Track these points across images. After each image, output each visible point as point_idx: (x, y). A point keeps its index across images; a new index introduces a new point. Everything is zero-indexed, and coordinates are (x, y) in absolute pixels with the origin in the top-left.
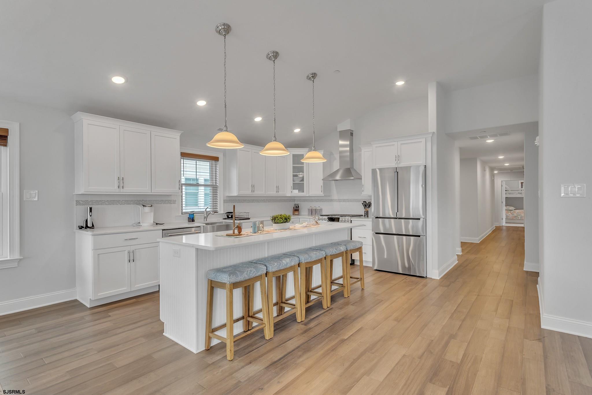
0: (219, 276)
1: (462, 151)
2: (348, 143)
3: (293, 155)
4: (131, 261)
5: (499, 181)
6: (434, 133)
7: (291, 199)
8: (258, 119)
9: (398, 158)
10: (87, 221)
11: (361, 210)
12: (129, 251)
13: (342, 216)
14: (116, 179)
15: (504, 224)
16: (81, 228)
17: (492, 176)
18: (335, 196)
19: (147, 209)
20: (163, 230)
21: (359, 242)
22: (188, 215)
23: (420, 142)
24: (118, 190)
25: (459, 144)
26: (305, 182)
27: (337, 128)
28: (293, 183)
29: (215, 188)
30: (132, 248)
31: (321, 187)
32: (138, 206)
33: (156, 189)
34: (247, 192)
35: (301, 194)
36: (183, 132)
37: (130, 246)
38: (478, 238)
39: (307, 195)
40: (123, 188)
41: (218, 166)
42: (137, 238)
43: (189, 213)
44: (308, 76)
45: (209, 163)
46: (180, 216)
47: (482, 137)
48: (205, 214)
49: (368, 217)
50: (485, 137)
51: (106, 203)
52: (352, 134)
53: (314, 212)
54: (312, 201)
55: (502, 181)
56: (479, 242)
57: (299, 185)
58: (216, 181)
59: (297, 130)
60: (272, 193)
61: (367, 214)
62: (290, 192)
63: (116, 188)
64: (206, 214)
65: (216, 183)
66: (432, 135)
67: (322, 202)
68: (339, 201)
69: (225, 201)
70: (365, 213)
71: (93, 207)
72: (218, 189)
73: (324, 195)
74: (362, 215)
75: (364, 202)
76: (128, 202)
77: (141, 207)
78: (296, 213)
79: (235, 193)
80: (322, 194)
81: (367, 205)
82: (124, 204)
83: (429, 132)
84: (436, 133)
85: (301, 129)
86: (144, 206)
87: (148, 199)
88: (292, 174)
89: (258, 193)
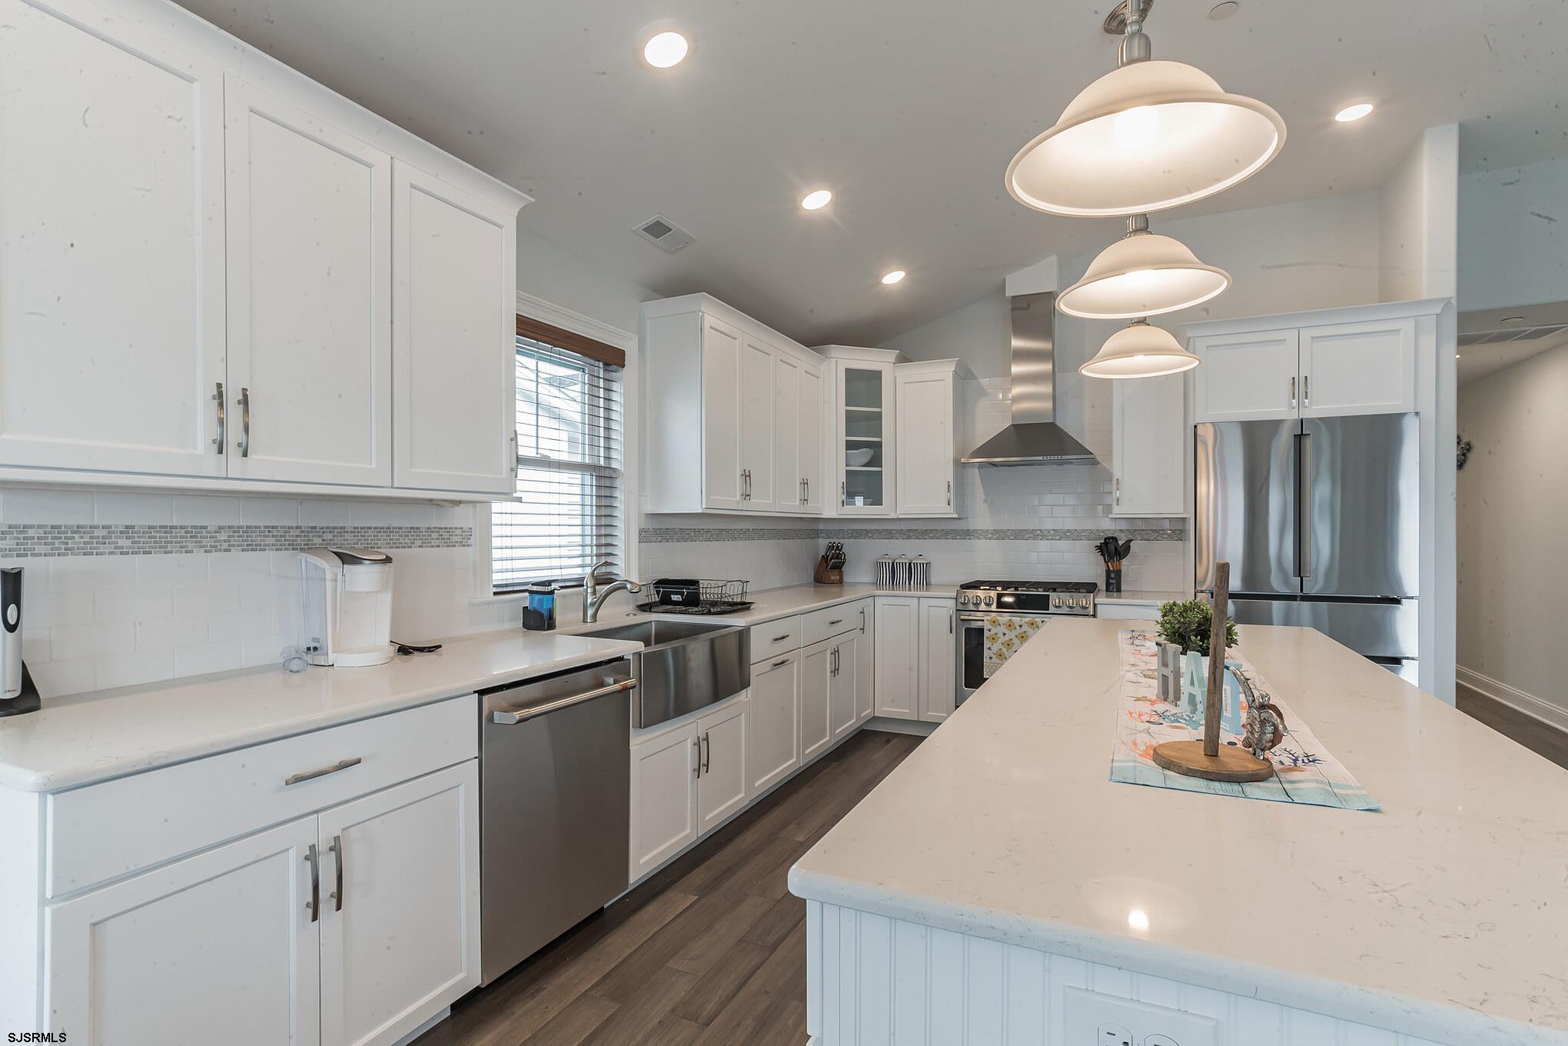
3: (848, 371)
4: (326, 905)
6: (1448, 301)
8: (817, 200)
9: (1300, 387)
11: (1088, 567)
12: (312, 848)
14: (203, 394)
19: (365, 577)
20: (482, 693)
22: (524, 598)
24: (211, 464)
26: (886, 469)
27: (1002, 287)
28: (847, 471)
29: (604, 477)
30: (324, 830)
31: (949, 486)
32: (313, 559)
33: (413, 470)
34: (730, 501)
35: (873, 511)
36: (532, 198)
37: (316, 812)
39: (893, 516)
40: (245, 455)
41: (615, 386)
42: (358, 761)
43: (535, 588)
46: (489, 603)
48: (589, 590)
49: (1119, 590)
51: (121, 543)
57: (866, 481)
58: (608, 448)
59: (894, 278)
60: (790, 505)
61: (1114, 584)
62: (829, 504)
63: (200, 449)
64: (594, 592)
65: (608, 458)
66: (1442, 311)
68: (1000, 534)
69: (646, 536)
70: (1110, 577)
71: (28, 566)
72: (618, 483)
73: (956, 516)
74: (1095, 585)
75: (1102, 540)
76: (249, 539)
77: (330, 567)
78: (829, 579)
79: (689, 503)
80: (950, 512)
81: (1114, 551)
82: (225, 546)
83: (1431, 297)
84: (1454, 301)
85: (907, 274)
86: (346, 559)
87: (350, 523)
88: (843, 438)
89: (757, 503)
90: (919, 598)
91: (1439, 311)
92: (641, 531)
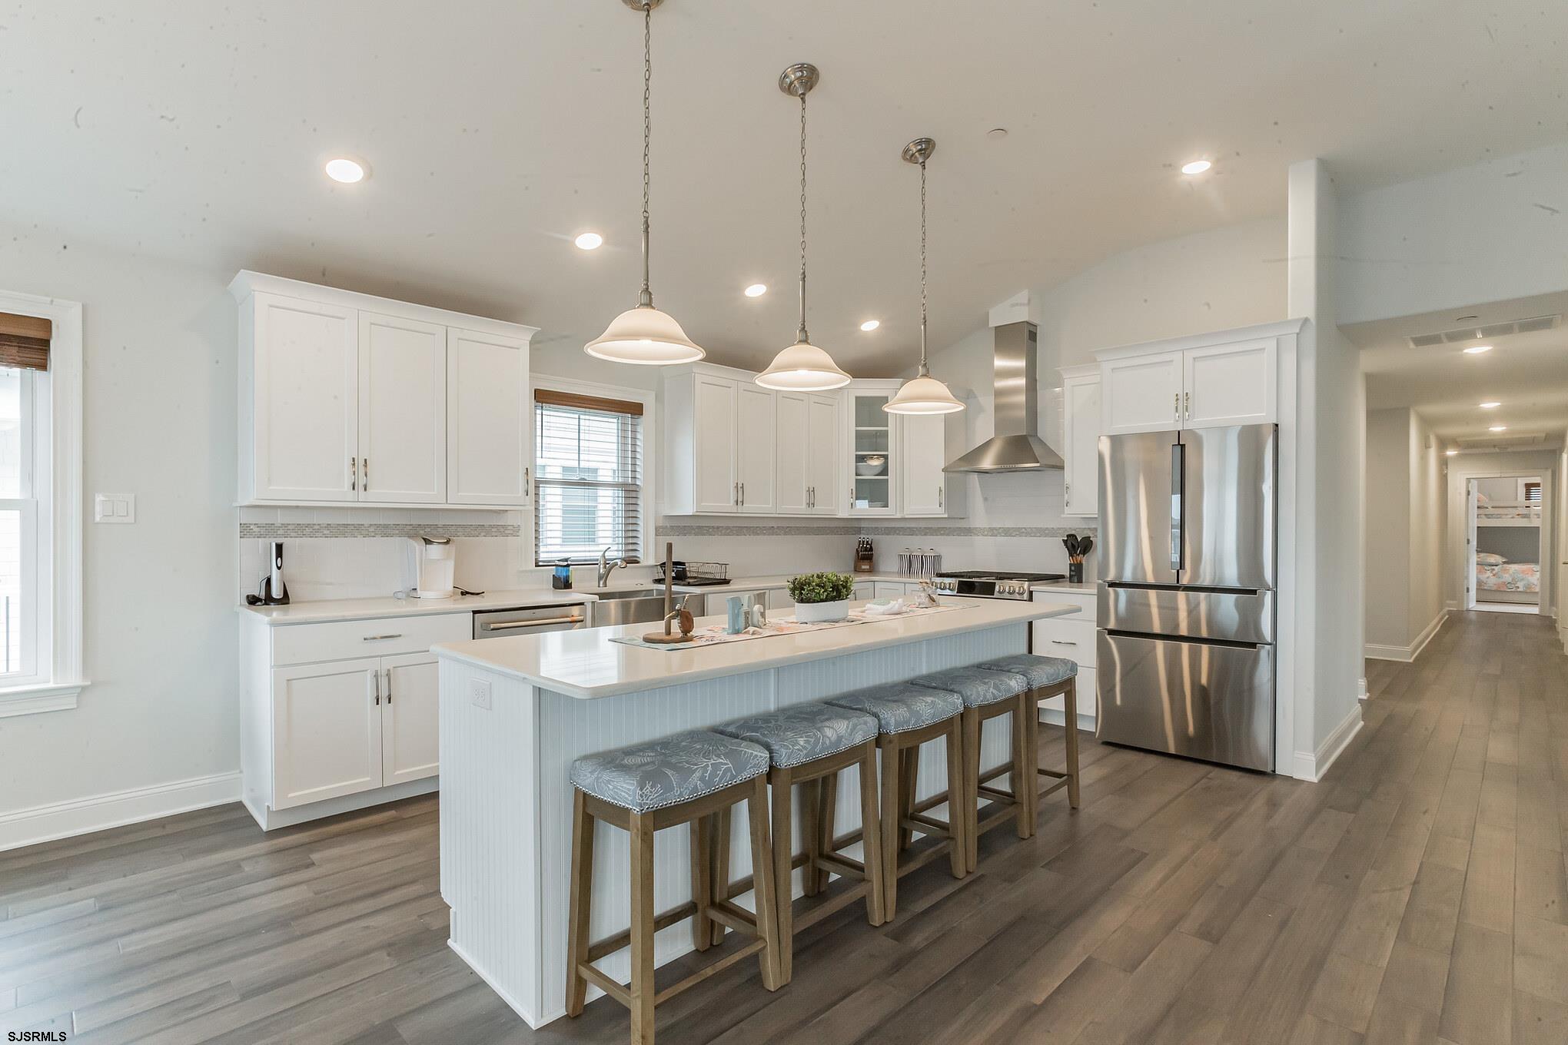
0: (609, 782)
1: (1375, 383)
2: (1021, 363)
3: (857, 398)
4: (384, 701)
5: (1458, 478)
6: (1306, 320)
7: (850, 527)
8: (755, 291)
9: (1184, 402)
10: (269, 581)
11: (1061, 562)
12: (377, 672)
13: (1002, 576)
14: (348, 462)
15: (1473, 605)
16: (253, 601)
17: (1444, 463)
18: (980, 518)
19: (435, 551)
20: (475, 612)
21: (1064, 662)
22: (552, 570)
23: (1261, 349)
24: (351, 495)
25: (1371, 360)
26: (891, 478)
27: (986, 319)
28: (856, 480)
29: (630, 492)
30: (387, 664)
31: (940, 490)
32: (411, 541)
33: (460, 494)
34: (723, 505)
35: (878, 512)
36: (539, 329)
37: (381, 656)
38: (1409, 649)
39: (898, 516)
40: (365, 490)
41: (640, 429)
42: (400, 636)
43: (558, 563)
44: (906, 151)
45: (615, 420)
46: (531, 571)
47: (1454, 337)
48: (601, 566)
49: (1080, 581)
50: (1469, 335)
51: (325, 532)
52: (1033, 336)
53: (916, 565)
54: (912, 532)
55: (1469, 480)
56: (1411, 661)
57: (873, 489)
58: (634, 471)
59: (870, 326)
60: (798, 507)
63: (346, 489)
64: (605, 567)
65: (634, 478)
66: (1301, 330)
67: (942, 535)
68: (993, 532)
69: (662, 531)
70: (1073, 568)
71: (286, 542)
72: (641, 495)
73: (946, 516)
74: (1062, 577)
75: (1068, 536)
76: (385, 531)
77: (418, 546)
78: (863, 567)
79: (687, 507)
80: (940, 512)
81: (1078, 546)
82: (373, 534)
83: (1289, 318)
84: (1313, 320)
85: (881, 323)
86: (427, 542)
87: (441, 523)
88: (853, 453)
89: (754, 507)
90: (905, 583)
91: (1298, 331)
92: (657, 529)
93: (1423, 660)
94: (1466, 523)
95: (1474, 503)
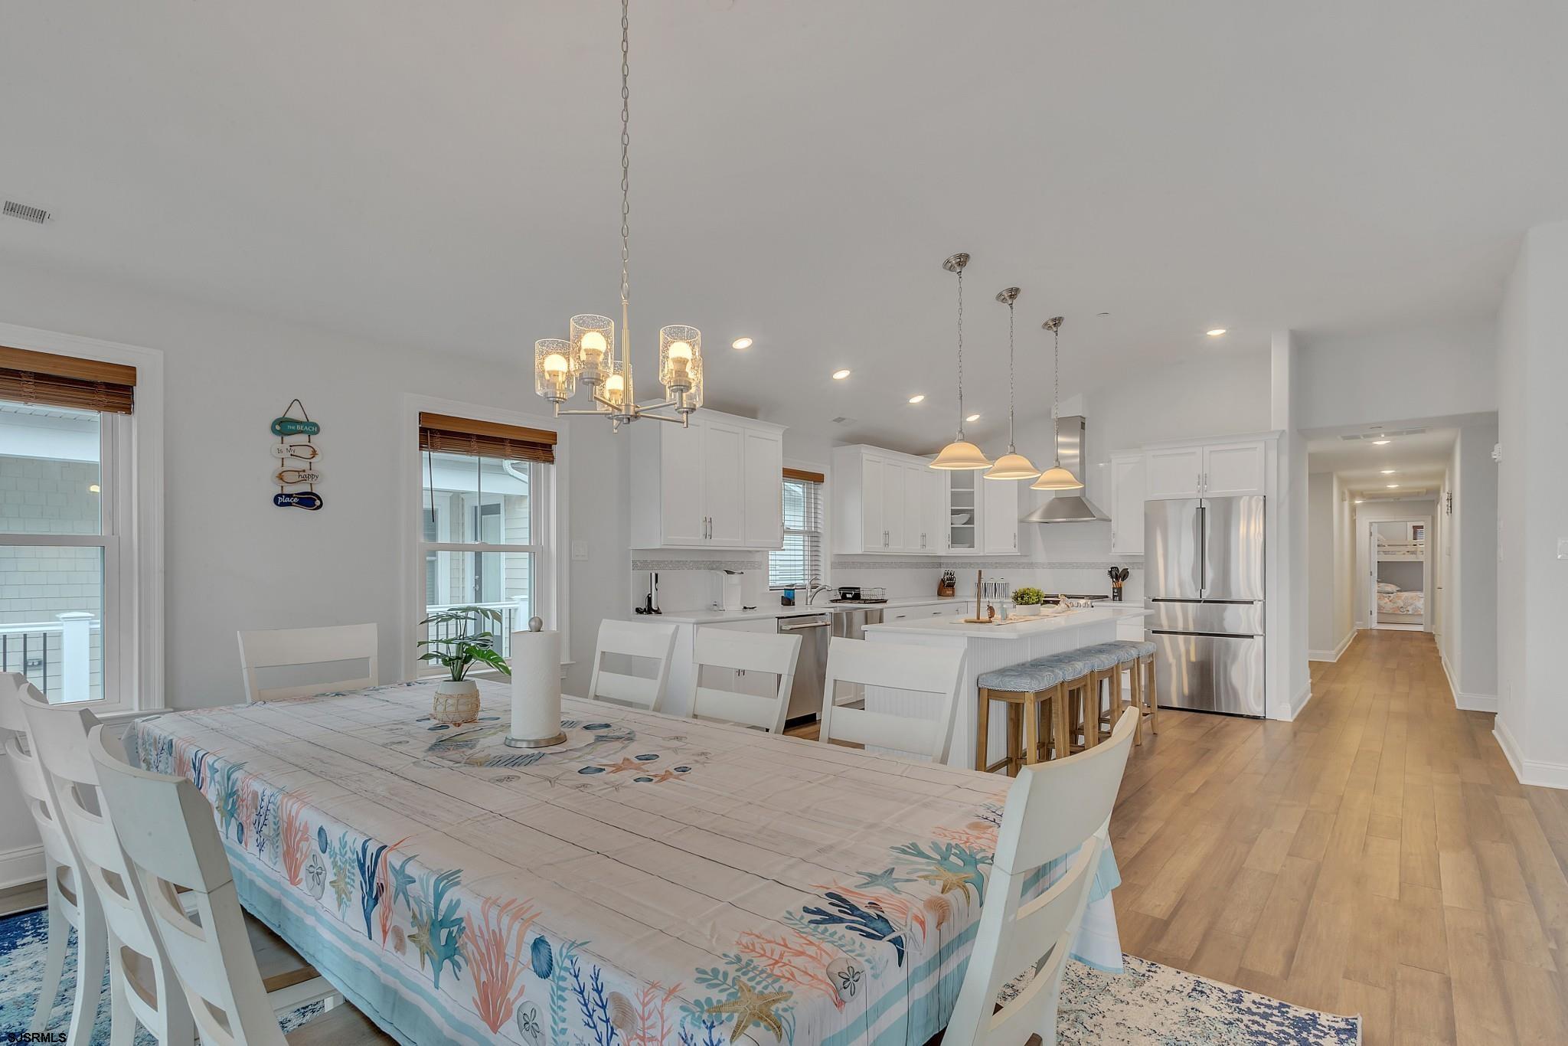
1: (1313, 458)
2: (1075, 439)
5: (1364, 522)
6: (1284, 431)
7: (935, 562)
8: (917, 399)
9: (1203, 480)
10: (650, 600)
11: (1106, 586)
14: (703, 520)
15: (1375, 626)
16: (638, 611)
17: (1353, 510)
18: (1040, 556)
19: (735, 579)
20: (779, 618)
22: (782, 593)
23: (1256, 447)
24: (703, 542)
25: (1313, 447)
26: (977, 526)
27: (1049, 413)
28: (952, 527)
29: (814, 537)
31: (1015, 536)
32: (720, 572)
33: (751, 540)
34: (877, 547)
35: (968, 551)
36: (787, 427)
38: (1333, 652)
39: (982, 554)
40: (710, 538)
41: (819, 492)
43: (786, 588)
45: (801, 486)
46: (768, 594)
47: (1366, 436)
48: (809, 590)
49: (1120, 600)
50: (1377, 436)
52: (1083, 424)
55: (1371, 524)
56: (1335, 661)
57: (961, 536)
58: (816, 523)
59: (973, 418)
60: (915, 549)
61: (1118, 595)
62: (941, 546)
63: (702, 537)
64: (811, 591)
65: (816, 528)
66: (1280, 436)
67: (1010, 568)
68: (1051, 566)
69: (834, 566)
70: (1116, 591)
71: (660, 573)
72: (821, 539)
73: (1019, 554)
74: (1107, 597)
75: (1112, 568)
77: (724, 575)
78: (948, 592)
79: (855, 546)
80: (1015, 551)
81: (1119, 575)
83: (1272, 429)
84: (1287, 430)
85: (980, 416)
86: (728, 572)
88: (949, 509)
89: (896, 548)
91: (1278, 437)
92: (833, 563)
93: (1343, 660)
94: (1369, 558)
95: (1375, 543)
